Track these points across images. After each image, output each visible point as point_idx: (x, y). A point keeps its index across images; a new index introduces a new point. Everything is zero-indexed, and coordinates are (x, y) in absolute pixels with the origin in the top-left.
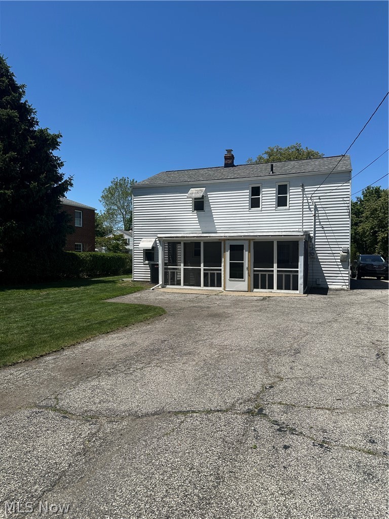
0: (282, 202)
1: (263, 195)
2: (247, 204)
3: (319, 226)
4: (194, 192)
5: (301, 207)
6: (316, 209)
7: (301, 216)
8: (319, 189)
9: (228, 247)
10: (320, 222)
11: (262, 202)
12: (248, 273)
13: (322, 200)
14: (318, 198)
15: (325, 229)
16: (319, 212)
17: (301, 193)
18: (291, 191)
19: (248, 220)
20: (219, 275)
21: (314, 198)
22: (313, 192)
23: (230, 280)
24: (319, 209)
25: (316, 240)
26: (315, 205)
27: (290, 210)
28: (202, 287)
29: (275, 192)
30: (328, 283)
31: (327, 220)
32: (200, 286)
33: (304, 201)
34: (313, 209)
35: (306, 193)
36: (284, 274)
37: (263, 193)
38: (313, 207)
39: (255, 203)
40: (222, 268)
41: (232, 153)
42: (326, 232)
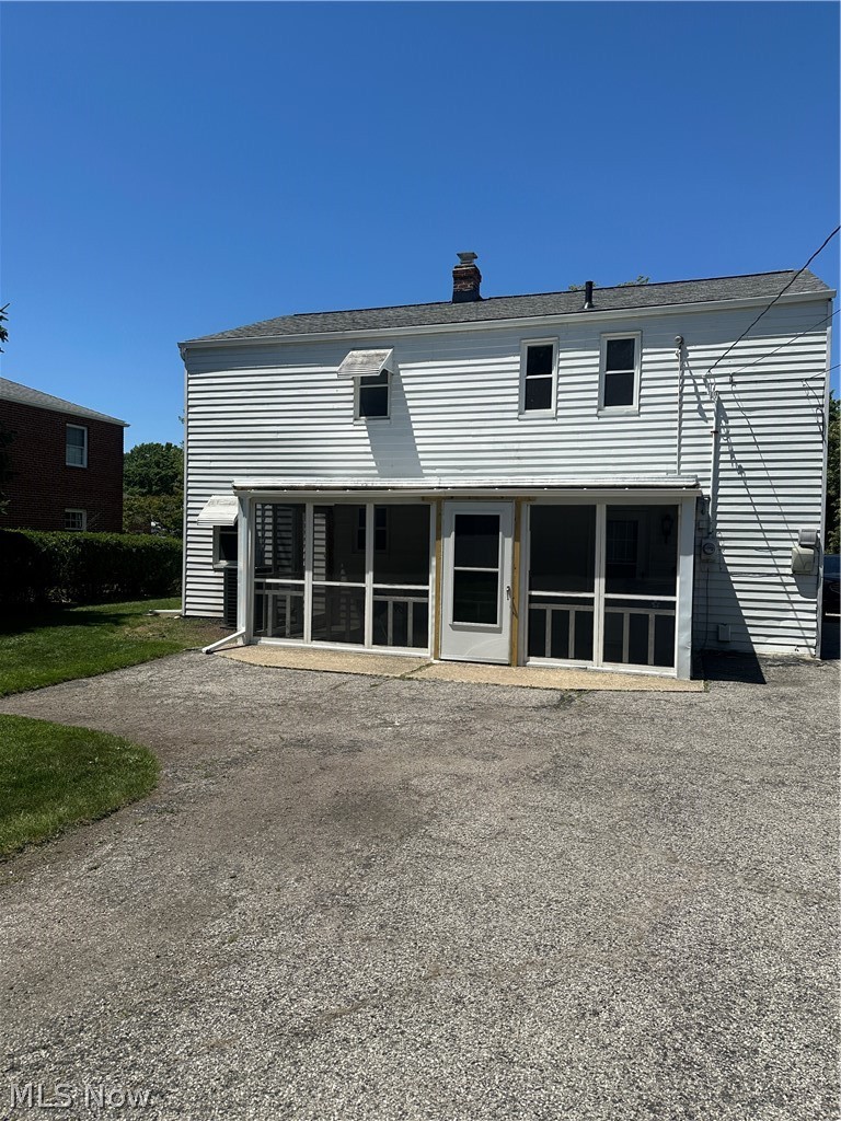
0: (617, 391)
1: (562, 372)
2: (513, 395)
3: (729, 466)
4: (360, 360)
5: (676, 407)
6: (721, 413)
7: (676, 433)
8: (731, 353)
9: (449, 523)
10: (732, 453)
11: (558, 393)
12: (513, 606)
13: (739, 387)
14: (727, 379)
15: (748, 474)
16: (731, 423)
17: (677, 365)
18: (645, 358)
19: (516, 446)
20: (422, 610)
21: (718, 380)
22: (713, 363)
23: (454, 628)
24: (729, 414)
25: (720, 509)
26: (720, 402)
27: (642, 417)
28: (368, 647)
29: (597, 361)
30: (753, 639)
31: (754, 448)
32: (363, 643)
33: (686, 390)
34: (712, 415)
35: (691, 364)
36: (627, 612)
37: (562, 364)
38: (712, 406)
39: (537, 396)
40: (431, 588)
41: (475, 262)
42: (749, 483)
